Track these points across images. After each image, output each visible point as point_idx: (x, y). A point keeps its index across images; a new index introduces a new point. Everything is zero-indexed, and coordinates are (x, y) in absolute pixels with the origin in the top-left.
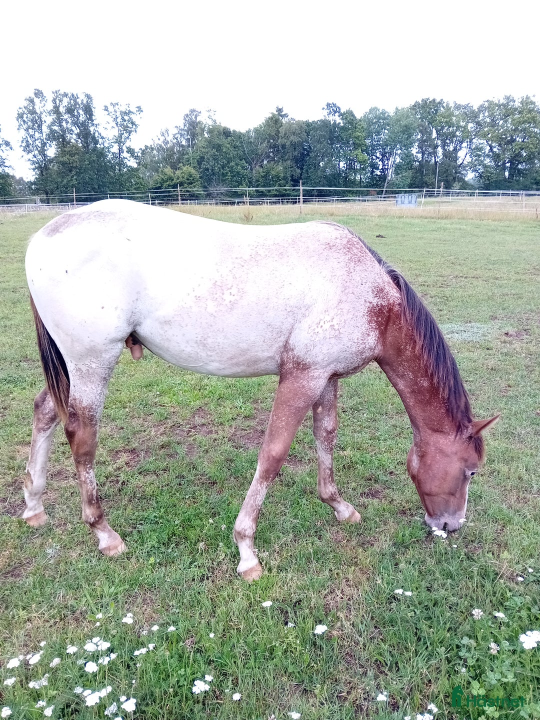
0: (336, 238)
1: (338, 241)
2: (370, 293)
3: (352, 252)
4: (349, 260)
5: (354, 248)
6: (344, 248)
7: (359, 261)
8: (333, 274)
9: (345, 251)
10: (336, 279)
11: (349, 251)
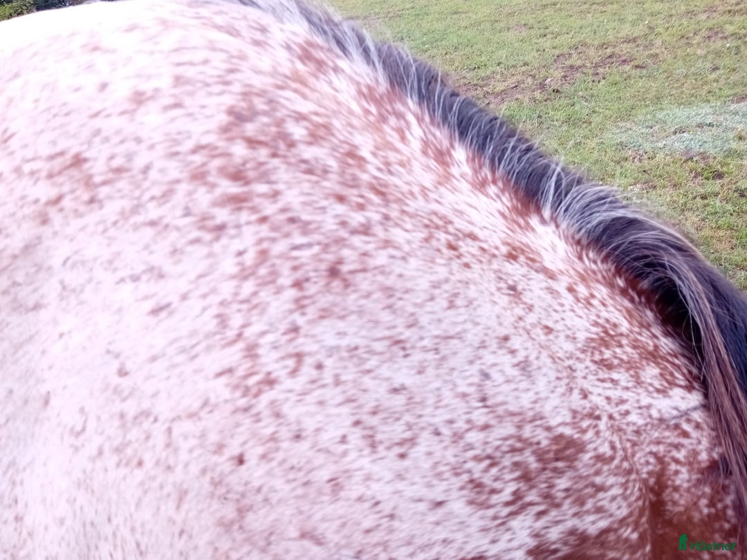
0: (139, 99)
1: (152, 119)
2: (458, 506)
3: (270, 209)
4: (244, 274)
5: (283, 174)
6: (199, 176)
7: (333, 272)
8: (131, 408)
9: (203, 199)
10: (159, 439)
11: (237, 202)
